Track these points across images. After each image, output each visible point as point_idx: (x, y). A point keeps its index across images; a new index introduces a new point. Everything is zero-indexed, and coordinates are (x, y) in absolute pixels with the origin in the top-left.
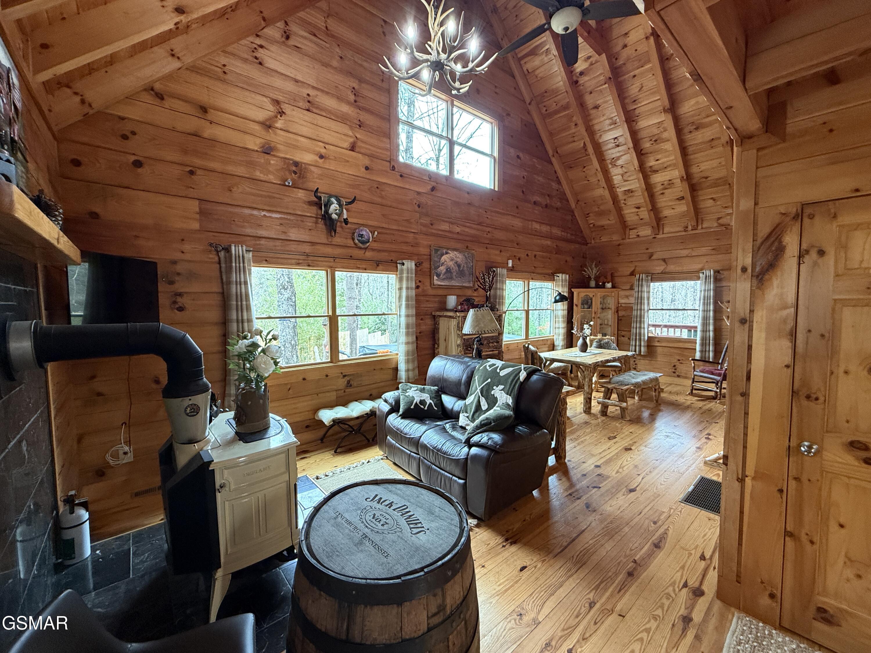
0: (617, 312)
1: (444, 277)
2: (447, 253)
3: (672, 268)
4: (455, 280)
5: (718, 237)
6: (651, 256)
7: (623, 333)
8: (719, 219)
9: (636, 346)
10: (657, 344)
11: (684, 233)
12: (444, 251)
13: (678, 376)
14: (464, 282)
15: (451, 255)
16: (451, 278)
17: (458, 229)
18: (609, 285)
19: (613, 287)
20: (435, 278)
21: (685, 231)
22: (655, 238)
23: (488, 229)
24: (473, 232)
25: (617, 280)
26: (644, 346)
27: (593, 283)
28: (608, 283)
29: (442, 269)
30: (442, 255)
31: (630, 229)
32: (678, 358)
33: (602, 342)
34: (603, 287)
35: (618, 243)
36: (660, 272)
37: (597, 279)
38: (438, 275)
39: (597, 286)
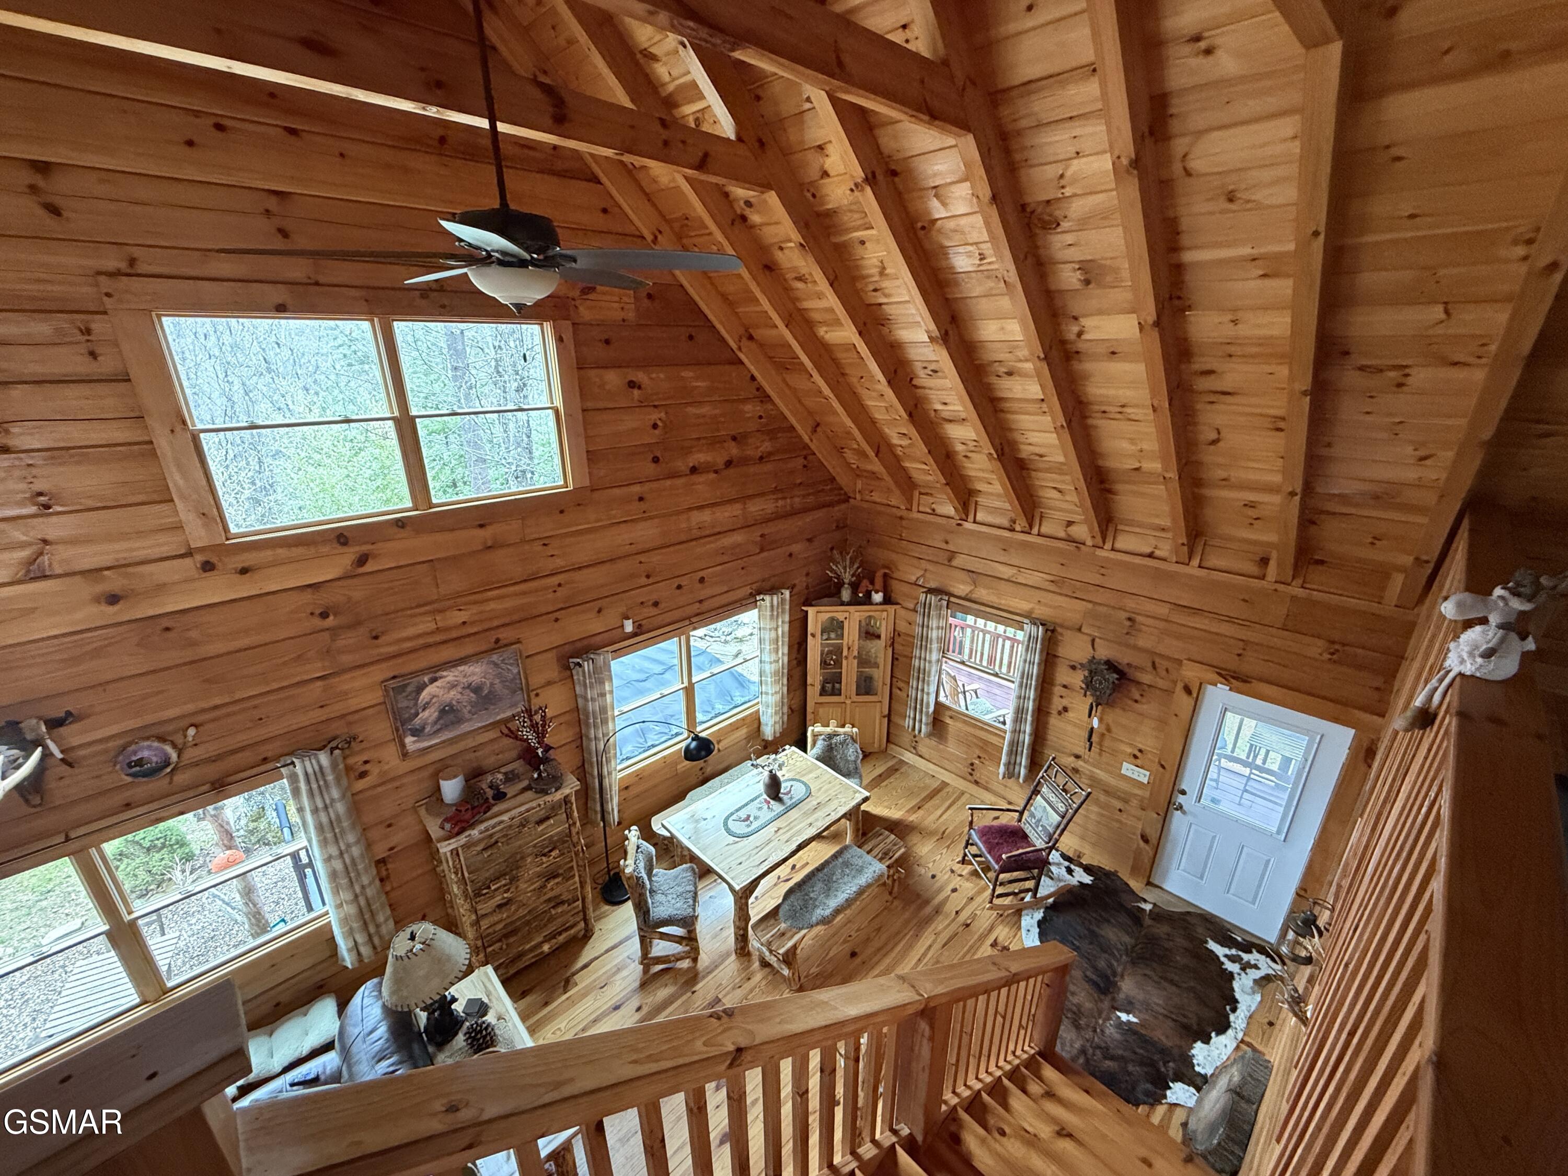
0: (892, 644)
1: (435, 728)
2: (433, 680)
3: (982, 593)
4: (470, 720)
5: (1064, 562)
6: (952, 555)
7: (901, 684)
8: (1070, 523)
9: (915, 719)
10: (948, 721)
11: (1007, 534)
12: (426, 679)
13: (976, 783)
14: (498, 714)
15: (450, 678)
16: (460, 721)
17: (459, 617)
18: (878, 597)
19: (887, 600)
20: (409, 740)
21: (1012, 530)
22: (959, 525)
23: (555, 580)
24: (508, 604)
25: (895, 585)
26: (927, 724)
27: (846, 594)
28: (877, 592)
29: (429, 715)
30: (421, 688)
31: (921, 494)
32: (978, 752)
33: (834, 741)
34: (867, 601)
35: (899, 513)
36: (963, 594)
37: (855, 587)
38: (417, 733)
39: (855, 602)
